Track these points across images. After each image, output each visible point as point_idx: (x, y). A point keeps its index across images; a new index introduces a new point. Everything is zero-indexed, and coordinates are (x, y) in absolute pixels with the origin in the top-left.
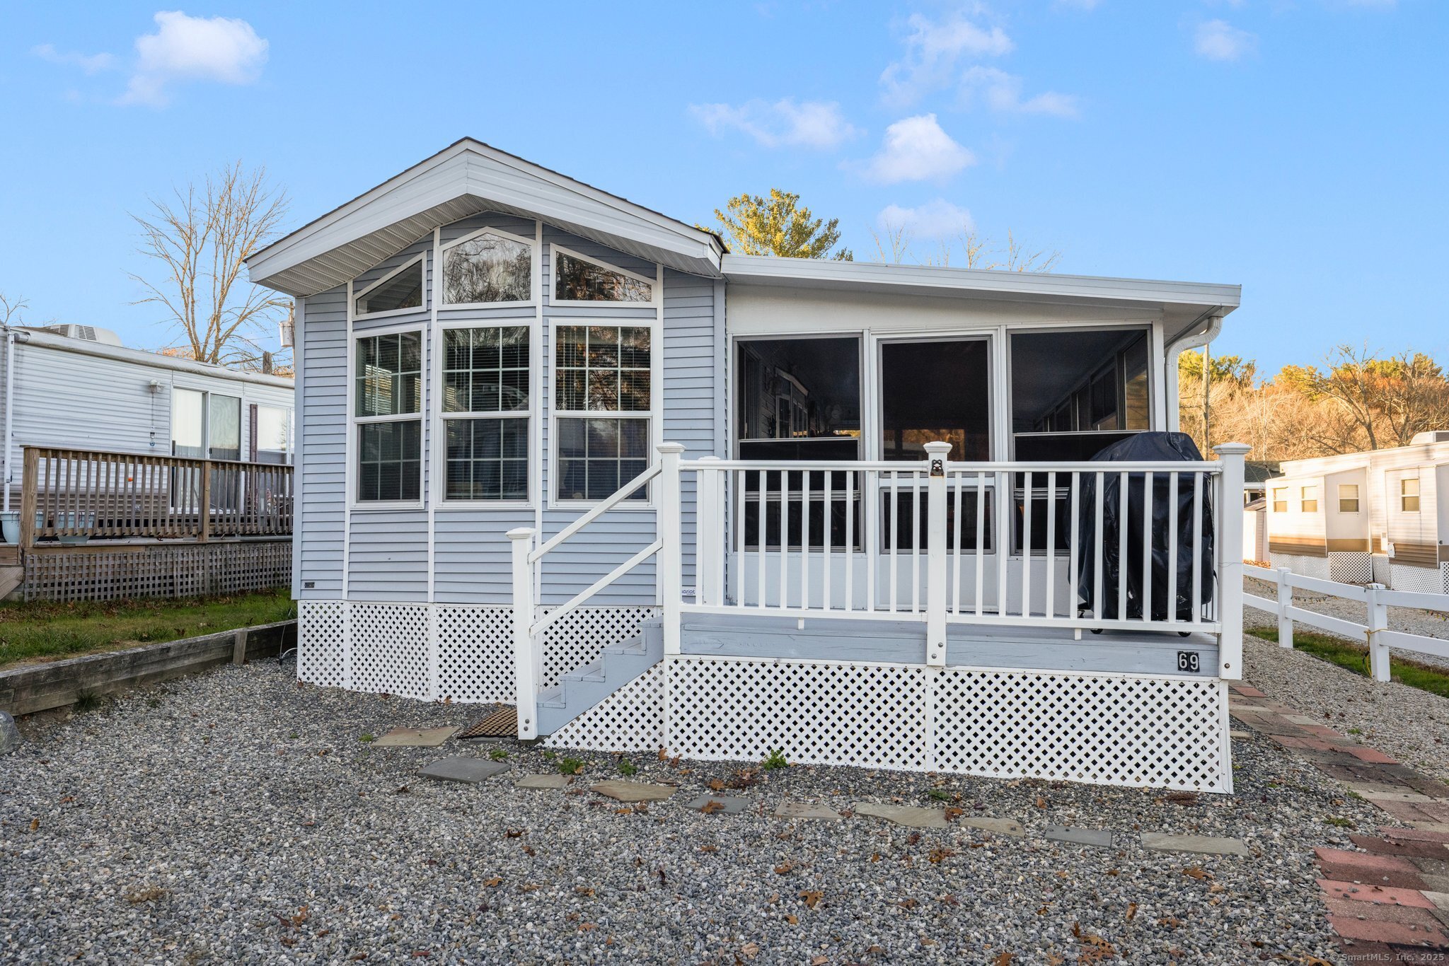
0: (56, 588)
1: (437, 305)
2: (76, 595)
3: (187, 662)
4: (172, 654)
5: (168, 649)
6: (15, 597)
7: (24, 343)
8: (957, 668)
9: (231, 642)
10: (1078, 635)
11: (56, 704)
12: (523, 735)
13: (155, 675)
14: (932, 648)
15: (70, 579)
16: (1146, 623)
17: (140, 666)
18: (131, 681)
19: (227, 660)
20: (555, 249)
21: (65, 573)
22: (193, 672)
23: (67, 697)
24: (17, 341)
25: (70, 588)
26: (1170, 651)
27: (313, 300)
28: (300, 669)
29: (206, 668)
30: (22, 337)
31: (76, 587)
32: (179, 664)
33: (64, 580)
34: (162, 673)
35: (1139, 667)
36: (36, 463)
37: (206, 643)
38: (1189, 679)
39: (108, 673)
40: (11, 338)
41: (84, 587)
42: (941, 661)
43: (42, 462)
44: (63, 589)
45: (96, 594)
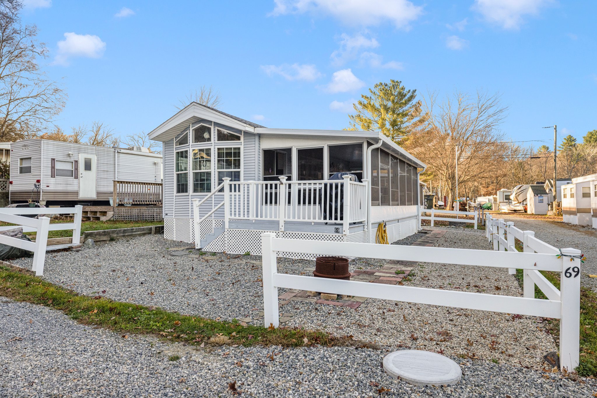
0: (122, 217)
1: (191, 143)
2: (127, 219)
3: (138, 233)
4: (134, 230)
5: (133, 229)
6: (112, 219)
7: (120, 153)
8: (287, 232)
9: (151, 229)
10: (313, 224)
11: (105, 239)
12: (196, 248)
13: (130, 235)
14: (280, 227)
15: (126, 215)
16: (328, 221)
17: (126, 232)
18: (124, 236)
19: (150, 233)
20: (217, 128)
21: (124, 213)
22: (140, 235)
23: (107, 238)
24: (118, 152)
25: (126, 217)
26: (333, 228)
27: (167, 143)
28: (165, 235)
29: (144, 234)
30: (119, 151)
31: (127, 217)
32: (136, 233)
33: (124, 215)
34: (132, 235)
35: (326, 232)
36: (116, 185)
37: (144, 229)
38: (337, 234)
39: (118, 233)
40: (116, 152)
41: (129, 217)
42: (283, 230)
43: (118, 185)
44: (124, 217)
45: (133, 219)
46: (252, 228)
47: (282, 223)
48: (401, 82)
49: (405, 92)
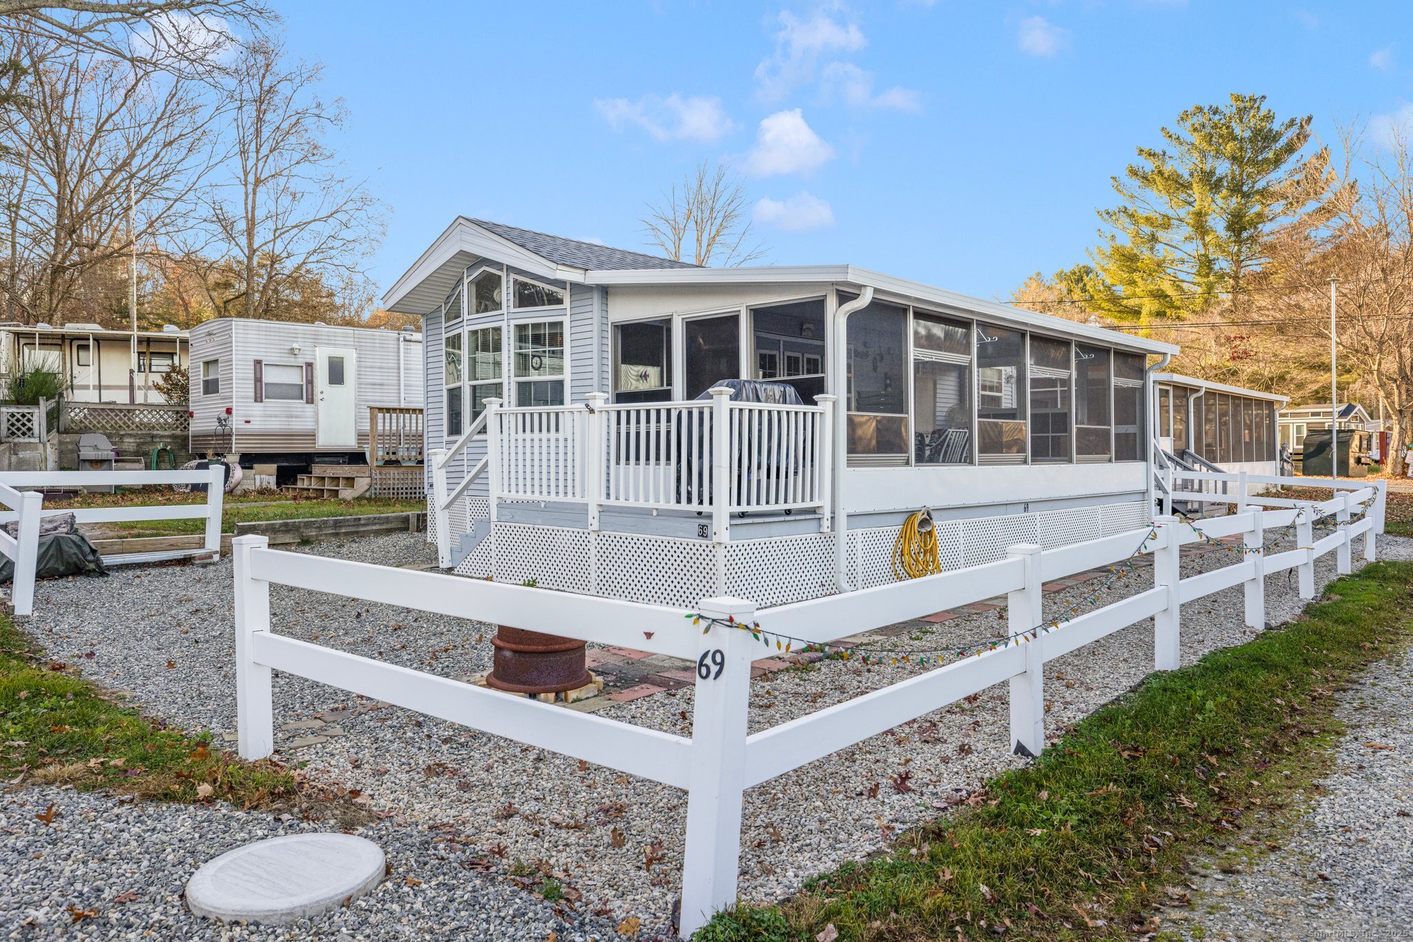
0: (391, 491)
1: (466, 317)
2: (404, 496)
3: (374, 528)
4: (362, 522)
5: (360, 519)
6: (367, 495)
7: (410, 341)
8: (604, 532)
9: (407, 519)
10: (655, 513)
11: (287, 541)
12: (441, 566)
13: (352, 533)
14: (590, 520)
15: (400, 486)
16: (684, 506)
17: (341, 527)
18: (337, 534)
19: (407, 529)
20: (513, 276)
21: (397, 482)
22: (378, 533)
23: (294, 538)
24: (405, 340)
25: (400, 491)
26: (694, 524)
27: (430, 316)
28: (429, 534)
29: (389, 532)
30: (408, 337)
31: (404, 491)
32: (369, 528)
33: (396, 487)
34: (357, 532)
35: (681, 534)
36: (376, 417)
37: (387, 518)
38: (704, 542)
39: (319, 528)
40: (402, 339)
41: (409, 491)
42: (596, 527)
44: (395, 491)
45: (418, 495)
46: (540, 521)
47: (593, 511)
48: (1264, 97)
49: (1276, 126)
